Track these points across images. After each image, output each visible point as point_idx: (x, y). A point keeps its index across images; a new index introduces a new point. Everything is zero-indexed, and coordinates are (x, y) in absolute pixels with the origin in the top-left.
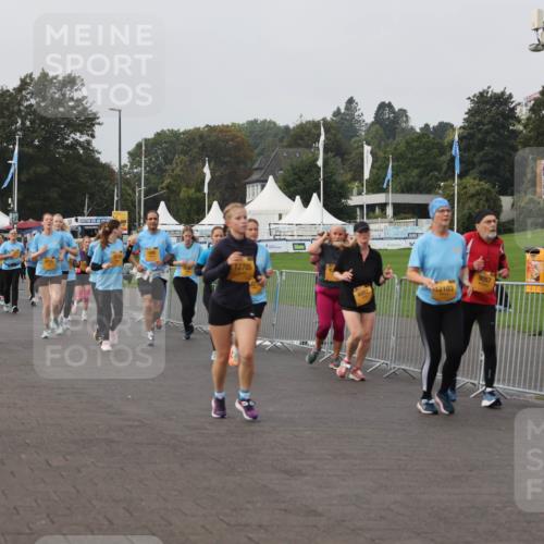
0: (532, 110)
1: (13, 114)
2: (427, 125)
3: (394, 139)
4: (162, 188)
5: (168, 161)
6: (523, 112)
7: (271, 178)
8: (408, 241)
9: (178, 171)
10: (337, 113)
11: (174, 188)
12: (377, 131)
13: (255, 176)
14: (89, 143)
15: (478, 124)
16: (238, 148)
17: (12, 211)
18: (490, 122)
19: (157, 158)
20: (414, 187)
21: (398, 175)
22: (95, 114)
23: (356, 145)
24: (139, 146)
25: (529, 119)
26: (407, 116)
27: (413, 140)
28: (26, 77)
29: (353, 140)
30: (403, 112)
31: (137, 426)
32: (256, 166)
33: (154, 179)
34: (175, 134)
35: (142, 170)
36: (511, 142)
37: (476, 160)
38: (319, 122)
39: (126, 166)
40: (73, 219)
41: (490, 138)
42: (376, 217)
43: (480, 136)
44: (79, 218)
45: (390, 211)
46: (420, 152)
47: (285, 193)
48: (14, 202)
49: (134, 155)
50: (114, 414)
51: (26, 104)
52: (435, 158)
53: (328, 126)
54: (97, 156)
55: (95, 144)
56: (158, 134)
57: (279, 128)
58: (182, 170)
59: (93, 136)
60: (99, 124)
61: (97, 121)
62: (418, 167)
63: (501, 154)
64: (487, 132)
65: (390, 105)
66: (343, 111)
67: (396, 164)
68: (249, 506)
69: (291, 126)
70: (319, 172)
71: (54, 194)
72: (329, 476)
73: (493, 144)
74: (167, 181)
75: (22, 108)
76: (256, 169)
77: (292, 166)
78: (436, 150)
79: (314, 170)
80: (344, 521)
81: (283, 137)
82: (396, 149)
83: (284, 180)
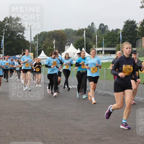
0: (141, 25)
1: (2, 28)
2: (113, 30)
3: (104, 33)
4: (43, 47)
5: (44, 40)
6: (138, 26)
7: (71, 44)
8: (108, 60)
9: (46, 42)
10: (89, 27)
11: (46, 47)
12: (100, 31)
13: (67, 44)
14: (23, 35)
15: (127, 29)
16: (62, 36)
17: (3, 53)
18: (130, 28)
19: (41, 39)
20: (110, 46)
21: (105, 43)
22: (24, 27)
23: (94, 35)
24: (36, 36)
25: (140, 27)
26: (107, 27)
27: (109, 34)
28: (6, 18)
29: (93, 34)
30: (107, 26)
31: (35, 108)
32: (67, 41)
33: (40, 45)
34: (46, 33)
35: (37, 42)
36: (136, 33)
37: (126, 38)
38: (84, 29)
39: (33, 41)
40: (19, 55)
41: (130, 33)
42: (100, 54)
43: (127, 32)
44: (20, 55)
45: (103, 52)
46: (111, 36)
47: (75, 48)
48: (3, 51)
49: (35, 38)
50: (29, 105)
51: (6, 25)
52: (115, 38)
53: (86, 30)
54: (25, 39)
55: (24, 35)
56: (41, 33)
57: (74, 31)
58: (48, 42)
59: (24, 33)
60: (25, 30)
61: (25, 29)
62: (111, 40)
63: (133, 37)
64: (129, 31)
65: (103, 24)
66: (90, 26)
67: (105, 40)
68: (65, 129)
69: (77, 30)
70: (84, 42)
71: (14, 49)
72: (87, 121)
73: (131, 34)
74: (44, 45)
75: (5, 26)
76: (68, 42)
77: (77, 41)
78: (115, 36)
79: (83, 41)
80: (91, 132)
81: (75, 33)
82: (105, 36)
83: (75, 45)
